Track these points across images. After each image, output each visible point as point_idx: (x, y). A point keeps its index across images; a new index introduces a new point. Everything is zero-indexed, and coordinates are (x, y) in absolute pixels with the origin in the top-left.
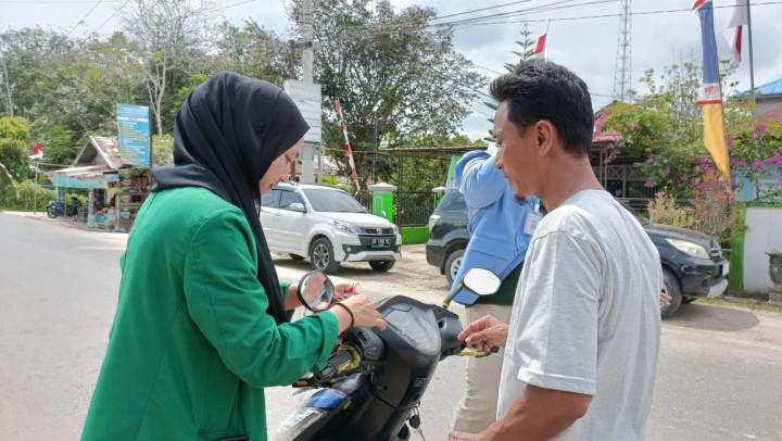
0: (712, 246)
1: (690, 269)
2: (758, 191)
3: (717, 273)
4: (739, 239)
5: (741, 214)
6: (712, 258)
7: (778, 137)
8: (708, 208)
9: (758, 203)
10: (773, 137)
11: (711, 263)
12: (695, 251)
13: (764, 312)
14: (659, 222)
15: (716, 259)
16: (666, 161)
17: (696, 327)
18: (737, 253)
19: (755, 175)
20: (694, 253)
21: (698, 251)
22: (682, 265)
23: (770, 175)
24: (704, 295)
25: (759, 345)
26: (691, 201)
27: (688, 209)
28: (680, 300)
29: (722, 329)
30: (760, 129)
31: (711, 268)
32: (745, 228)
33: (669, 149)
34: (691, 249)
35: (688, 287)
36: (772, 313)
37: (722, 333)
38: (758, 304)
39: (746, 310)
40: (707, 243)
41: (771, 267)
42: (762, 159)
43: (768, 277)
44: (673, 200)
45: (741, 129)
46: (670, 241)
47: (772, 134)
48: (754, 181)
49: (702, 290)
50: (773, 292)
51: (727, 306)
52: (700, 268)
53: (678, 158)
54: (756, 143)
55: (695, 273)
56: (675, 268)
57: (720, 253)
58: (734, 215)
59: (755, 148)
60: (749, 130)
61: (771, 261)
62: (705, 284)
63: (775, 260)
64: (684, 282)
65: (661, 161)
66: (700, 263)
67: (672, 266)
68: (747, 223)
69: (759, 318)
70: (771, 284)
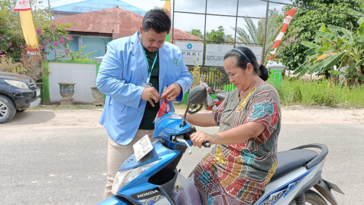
0: (31, 82)
1: (19, 95)
2: (56, 55)
3: (34, 95)
4: (46, 78)
5: (46, 65)
6: (30, 88)
7: (61, 30)
8: (30, 63)
9: (55, 60)
10: (60, 31)
11: (30, 91)
12: (21, 85)
13: (58, 111)
14: (4, 71)
15: (33, 89)
16: (8, 39)
17: (24, 124)
18: (45, 84)
19: (54, 47)
20: (20, 86)
21: (22, 86)
22: (14, 93)
23: (60, 48)
24: (28, 107)
25: (54, 127)
26: (21, 59)
27: (20, 63)
28: (15, 111)
29: (37, 123)
30: (53, 26)
31: (31, 93)
32: (49, 73)
33: (9, 32)
34: (18, 84)
35: (18, 105)
36: (62, 111)
37: (37, 124)
38: (57, 107)
39: (51, 111)
40: (28, 81)
41: (60, 90)
42: (56, 40)
43: (60, 94)
44: (11, 59)
45: (45, 25)
46: (6, 81)
47: (59, 29)
48: (53, 50)
49: (26, 105)
50: (62, 101)
51: (42, 110)
52: (25, 94)
53: (15, 37)
54: (53, 32)
55: (22, 97)
56: (10, 95)
57: (35, 86)
58: (43, 67)
59: (52, 35)
60: (49, 26)
61: (60, 88)
62: (27, 101)
63: (62, 87)
64: (16, 102)
65: (6, 38)
66: (24, 91)
67: (8, 94)
68: (49, 70)
69: (55, 114)
70: (61, 98)
